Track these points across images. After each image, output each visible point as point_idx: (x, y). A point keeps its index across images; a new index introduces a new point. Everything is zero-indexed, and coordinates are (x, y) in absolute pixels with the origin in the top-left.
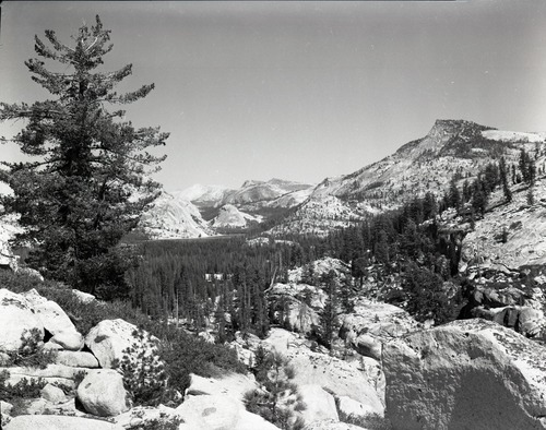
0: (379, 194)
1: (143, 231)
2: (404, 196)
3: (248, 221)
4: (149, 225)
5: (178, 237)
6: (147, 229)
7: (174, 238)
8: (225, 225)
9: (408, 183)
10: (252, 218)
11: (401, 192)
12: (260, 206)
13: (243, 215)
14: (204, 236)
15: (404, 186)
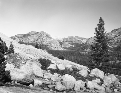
0: (111, 42)
1: (47, 47)
2: (118, 43)
3: (70, 46)
4: (49, 45)
5: (56, 49)
6: (48, 46)
7: (55, 49)
8: (65, 47)
9: (119, 40)
10: (71, 46)
11: (117, 42)
12: (73, 43)
13: (69, 44)
14: (62, 49)
15: (118, 41)
